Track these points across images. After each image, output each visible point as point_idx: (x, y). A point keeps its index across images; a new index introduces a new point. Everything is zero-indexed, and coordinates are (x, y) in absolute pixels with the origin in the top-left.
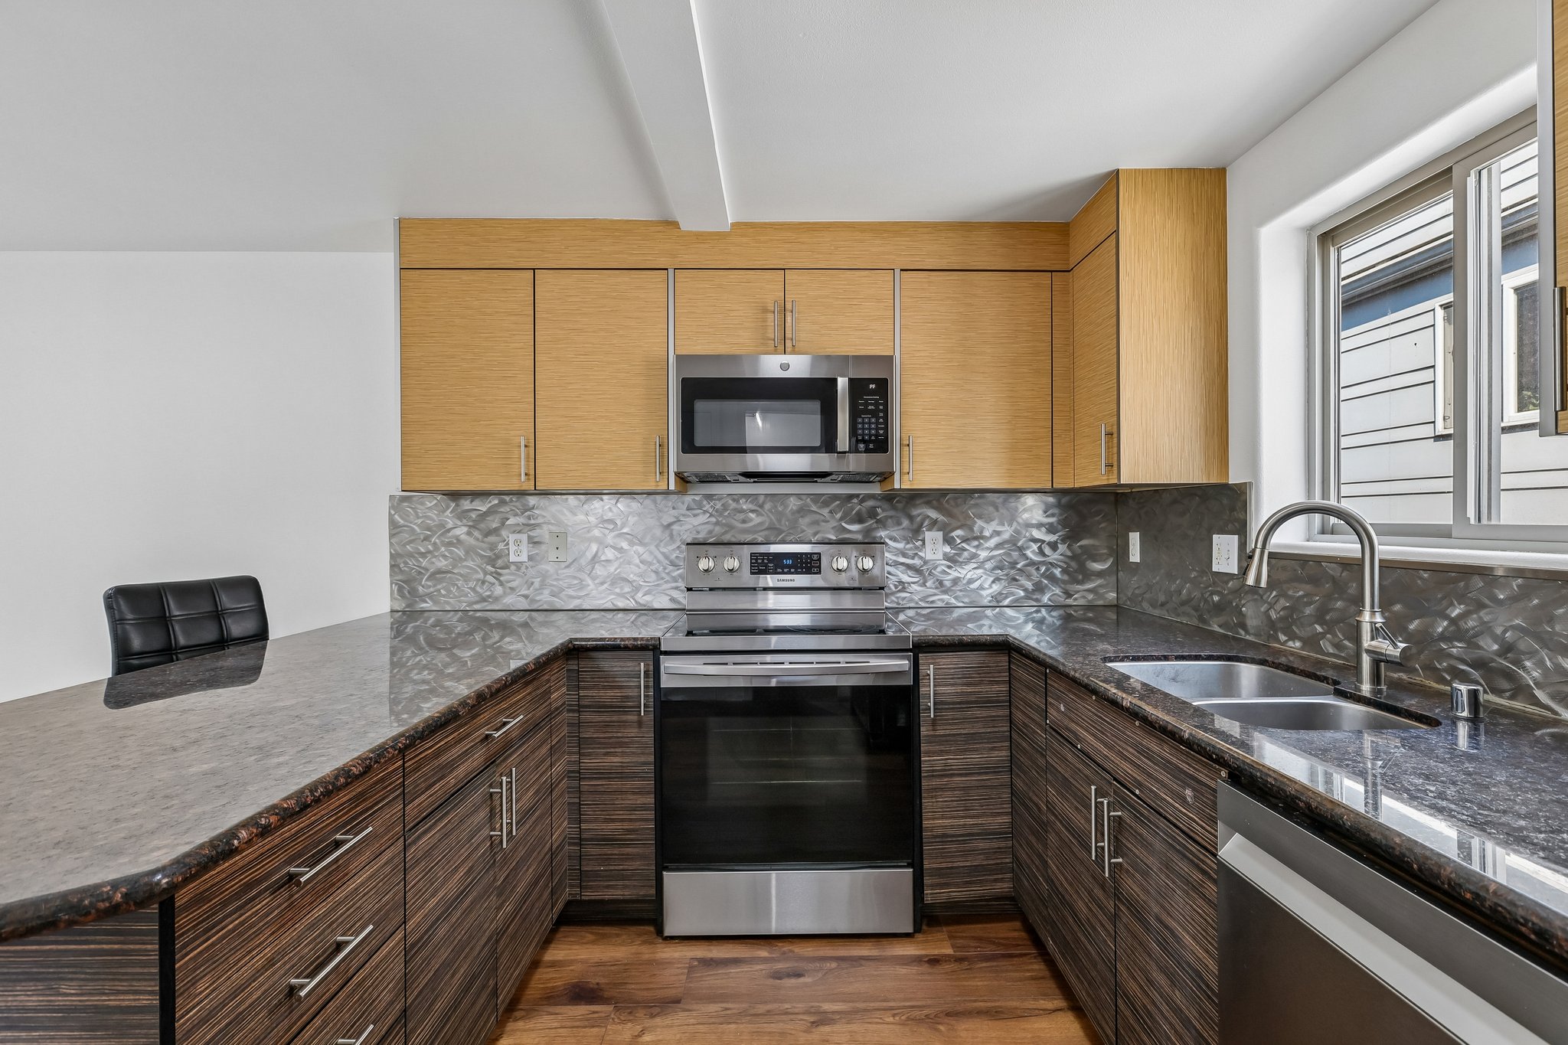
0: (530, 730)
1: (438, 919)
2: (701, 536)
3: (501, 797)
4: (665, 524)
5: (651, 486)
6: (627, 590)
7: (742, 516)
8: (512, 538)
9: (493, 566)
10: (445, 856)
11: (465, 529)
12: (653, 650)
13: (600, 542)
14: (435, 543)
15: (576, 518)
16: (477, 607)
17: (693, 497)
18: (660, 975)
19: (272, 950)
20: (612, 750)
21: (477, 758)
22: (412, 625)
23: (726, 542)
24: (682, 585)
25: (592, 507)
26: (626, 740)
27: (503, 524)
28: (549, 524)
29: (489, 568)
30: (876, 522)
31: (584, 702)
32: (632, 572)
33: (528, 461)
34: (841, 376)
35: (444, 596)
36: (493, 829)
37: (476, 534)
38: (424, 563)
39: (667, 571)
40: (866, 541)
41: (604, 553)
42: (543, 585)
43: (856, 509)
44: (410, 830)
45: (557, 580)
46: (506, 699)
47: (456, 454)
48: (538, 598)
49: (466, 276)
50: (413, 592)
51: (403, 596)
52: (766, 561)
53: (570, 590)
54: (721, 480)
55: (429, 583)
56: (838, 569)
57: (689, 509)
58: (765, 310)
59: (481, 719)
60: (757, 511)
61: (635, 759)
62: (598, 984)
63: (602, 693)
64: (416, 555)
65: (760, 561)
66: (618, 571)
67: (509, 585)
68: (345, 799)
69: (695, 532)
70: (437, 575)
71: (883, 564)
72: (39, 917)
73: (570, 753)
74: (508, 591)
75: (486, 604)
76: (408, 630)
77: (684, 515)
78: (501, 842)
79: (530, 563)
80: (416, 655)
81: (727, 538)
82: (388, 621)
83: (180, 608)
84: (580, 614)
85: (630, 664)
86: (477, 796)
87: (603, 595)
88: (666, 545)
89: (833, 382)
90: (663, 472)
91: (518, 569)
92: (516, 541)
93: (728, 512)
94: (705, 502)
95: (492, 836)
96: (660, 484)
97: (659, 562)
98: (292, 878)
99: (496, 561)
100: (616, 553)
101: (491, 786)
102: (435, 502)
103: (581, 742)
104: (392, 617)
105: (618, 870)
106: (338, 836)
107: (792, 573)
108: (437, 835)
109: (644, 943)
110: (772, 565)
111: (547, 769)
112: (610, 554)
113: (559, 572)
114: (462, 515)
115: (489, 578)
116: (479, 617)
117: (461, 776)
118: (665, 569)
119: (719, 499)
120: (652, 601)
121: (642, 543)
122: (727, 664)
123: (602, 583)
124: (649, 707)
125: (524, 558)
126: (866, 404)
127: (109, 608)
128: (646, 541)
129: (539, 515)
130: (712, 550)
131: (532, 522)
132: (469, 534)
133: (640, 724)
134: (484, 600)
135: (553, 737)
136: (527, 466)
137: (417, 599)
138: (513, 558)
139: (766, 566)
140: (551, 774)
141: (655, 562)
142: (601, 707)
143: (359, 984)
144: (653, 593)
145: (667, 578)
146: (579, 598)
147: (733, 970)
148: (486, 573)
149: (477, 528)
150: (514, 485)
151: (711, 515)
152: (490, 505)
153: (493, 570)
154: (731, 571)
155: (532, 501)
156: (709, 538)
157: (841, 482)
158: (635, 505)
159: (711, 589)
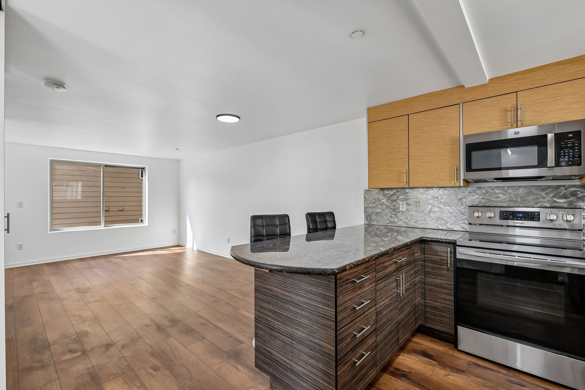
0: (409, 263)
1: (383, 309)
2: (475, 204)
3: (400, 281)
4: (459, 198)
5: (453, 185)
6: (443, 222)
7: (496, 196)
8: (401, 203)
9: (394, 212)
10: (385, 292)
11: (386, 200)
12: (454, 244)
13: (432, 205)
14: (377, 204)
15: (423, 196)
16: (389, 225)
17: (472, 188)
18: (456, 361)
19: (351, 296)
20: (437, 277)
21: (393, 268)
22: (370, 229)
23: (487, 206)
24: (467, 222)
25: (429, 192)
26: (443, 275)
27: (398, 198)
28: (413, 198)
29: (393, 212)
30: (577, 198)
31: (426, 259)
32: (445, 216)
33: (406, 178)
34: (550, 133)
35: (379, 220)
36: (398, 290)
37: (389, 201)
38: (374, 210)
39: (460, 216)
40: (570, 207)
41: (434, 209)
42: (411, 219)
43: (563, 192)
44: (377, 281)
45: (416, 217)
46: (401, 252)
47: (384, 177)
48: (409, 223)
49: (387, 121)
50: (371, 219)
51: (368, 220)
52: (508, 214)
53: (420, 221)
54: (485, 181)
55: (375, 216)
56: (550, 219)
57: (470, 193)
58: (506, 111)
59: (395, 256)
60: (504, 193)
61: (446, 282)
62: (432, 354)
63: (433, 257)
64: (372, 208)
65: (505, 214)
66: (439, 215)
67: (400, 218)
68: (364, 267)
69: (473, 202)
70: (377, 214)
71: (581, 219)
72: (320, 272)
73: (421, 275)
74: (399, 220)
75: (392, 224)
76: (369, 230)
77: (467, 195)
78: (400, 294)
79: (407, 211)
80: (371, 238)
81: (487, 204)
82: (364, 227)
83: (319, 219)
84: (425, 230)
85: (444, 248)
86: (393, 278)
87: (433, 224)
88: (460, 207)
89: (546, 136)
90: (458, 179)
91: (403, 213)
92: (402, 204)
93: (488, 194)
94: (477, 190)
95: (397, 292)
96: (456, 184)
97: (456, 213)
98: (354, 281)
99: (395, 210)
100: (439, 209)
101: (397, 277)
102: (377, 191)
103: (425, 272)
104: (365, 226)
105: (439, 320)
106: (362, 276)
107: (523, 220)
108: (383, 285)
109: (450, 348)
110: (511, 216)
111: (413, 278)
112: (436, 209)
113: (417, 215)
114: (385, 195)
115: (393, 216)
116: (390, 228)
117: (389, 271)
118: (459, 215)
119: (484, 189)
120: (453, 227)
121: (449, 206)
122: (486, 253)
123: (433, 220)
124: (452, 265)
125: (405, 209)
126: (567, 143)
127: (306, 218)
128: (451, 205)
129: (410, 195)
130: (480, 209)
131: (407, 198)
132: (387, 201)
133: (448, 270)
134: (392, 222)
135: (416, 268)
136: (406, 179)
137: (372, 221)
138: (401, 209)
139: (508, 216)
140: (415, 280)
141: (455, 213)
142: (433, 262)
143: (367, 315)
144: (454, 224)
145: (460, 219)
146: (424, 224)
147: (489, 372)
148: (392, 214)
149: (389, 200)
150: (402, 186)
151: (480, 195)
152: (394, 192)
153: (394, 213)
154: (490, 218)
155: (407, 190)
156: (479, 205)
157: (552, 180)
158: (446, 192)
159: (480, 224)
